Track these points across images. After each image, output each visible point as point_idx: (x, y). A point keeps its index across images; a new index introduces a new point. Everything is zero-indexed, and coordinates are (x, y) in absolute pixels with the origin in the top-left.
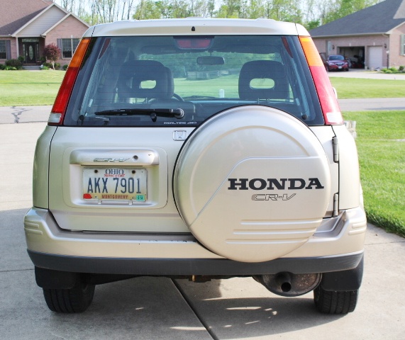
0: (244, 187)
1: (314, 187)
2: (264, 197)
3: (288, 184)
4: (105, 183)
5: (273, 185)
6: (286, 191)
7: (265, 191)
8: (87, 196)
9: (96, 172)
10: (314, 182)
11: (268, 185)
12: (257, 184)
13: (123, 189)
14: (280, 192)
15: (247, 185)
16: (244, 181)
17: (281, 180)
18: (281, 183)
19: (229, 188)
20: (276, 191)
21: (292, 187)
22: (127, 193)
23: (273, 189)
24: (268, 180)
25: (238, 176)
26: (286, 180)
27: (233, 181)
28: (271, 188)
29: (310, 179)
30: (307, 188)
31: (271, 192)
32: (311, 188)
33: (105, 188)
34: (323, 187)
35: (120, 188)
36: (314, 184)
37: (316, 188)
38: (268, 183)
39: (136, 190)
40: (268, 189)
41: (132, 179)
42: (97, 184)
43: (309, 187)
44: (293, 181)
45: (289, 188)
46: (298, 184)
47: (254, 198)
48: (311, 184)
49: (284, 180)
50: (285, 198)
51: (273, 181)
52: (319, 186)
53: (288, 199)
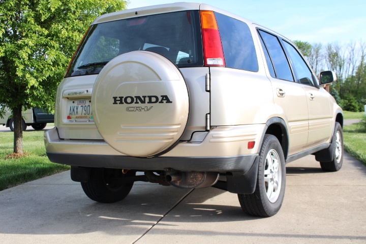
0: (121, 103)
1: (165, 101)
2: (133, 109)
3: (147, 100)
4: (77, 109)
5: (138, 101)
6: (146, 104)
7: (133, 105)
8: (69, 118)
9: (73, 102)
10: (164, 98)
11: (135, 101)
12: (129, 100)
13: (85, 112)
14: (143, 105)
15: (123, 101)
16: (121, 98)
17: (143, 97)
18: (143, 99)
19: (114, 104)
20: (140, 104)
21: (150, 102)
22: (87, 115)
23: (138, 103)
24: (135, 97)
25: (118, 95)
26: (146, 97)
27: (115, 98)
28: (137, 103)
29: (161, 96)
30: (160, 102)
31: (137, 105)
32: (163, 102)
33: (77, 112)
34: (171, 102)
35: (84, 112)
36: (165, 100)
37: (166, 102)
38: (135, 99)
39: (91, 113)
40: (135, 103)
41: (89, 106)
42: (73, 110)
43: (161, 102)
44: (150, 97)
45: (148, 103)
46: (154, 99)
47: (128, 109)
48: (163, 99)
49: (144, 97)
50: (146, 109)
51: (138, 97)
52: (169, 101)
53: (148, 110)
